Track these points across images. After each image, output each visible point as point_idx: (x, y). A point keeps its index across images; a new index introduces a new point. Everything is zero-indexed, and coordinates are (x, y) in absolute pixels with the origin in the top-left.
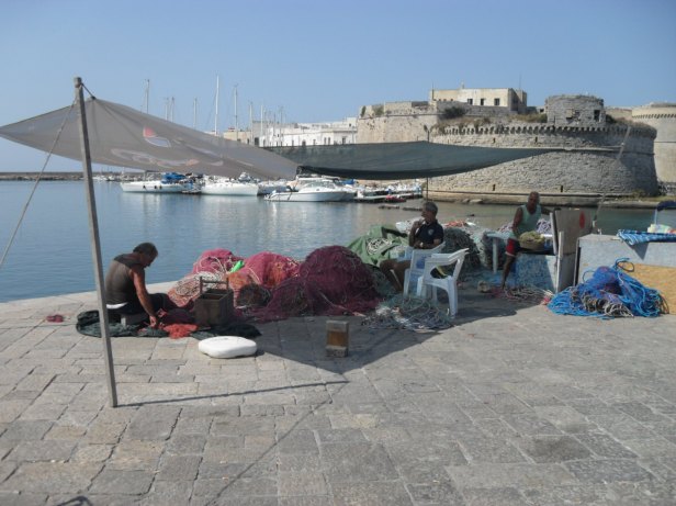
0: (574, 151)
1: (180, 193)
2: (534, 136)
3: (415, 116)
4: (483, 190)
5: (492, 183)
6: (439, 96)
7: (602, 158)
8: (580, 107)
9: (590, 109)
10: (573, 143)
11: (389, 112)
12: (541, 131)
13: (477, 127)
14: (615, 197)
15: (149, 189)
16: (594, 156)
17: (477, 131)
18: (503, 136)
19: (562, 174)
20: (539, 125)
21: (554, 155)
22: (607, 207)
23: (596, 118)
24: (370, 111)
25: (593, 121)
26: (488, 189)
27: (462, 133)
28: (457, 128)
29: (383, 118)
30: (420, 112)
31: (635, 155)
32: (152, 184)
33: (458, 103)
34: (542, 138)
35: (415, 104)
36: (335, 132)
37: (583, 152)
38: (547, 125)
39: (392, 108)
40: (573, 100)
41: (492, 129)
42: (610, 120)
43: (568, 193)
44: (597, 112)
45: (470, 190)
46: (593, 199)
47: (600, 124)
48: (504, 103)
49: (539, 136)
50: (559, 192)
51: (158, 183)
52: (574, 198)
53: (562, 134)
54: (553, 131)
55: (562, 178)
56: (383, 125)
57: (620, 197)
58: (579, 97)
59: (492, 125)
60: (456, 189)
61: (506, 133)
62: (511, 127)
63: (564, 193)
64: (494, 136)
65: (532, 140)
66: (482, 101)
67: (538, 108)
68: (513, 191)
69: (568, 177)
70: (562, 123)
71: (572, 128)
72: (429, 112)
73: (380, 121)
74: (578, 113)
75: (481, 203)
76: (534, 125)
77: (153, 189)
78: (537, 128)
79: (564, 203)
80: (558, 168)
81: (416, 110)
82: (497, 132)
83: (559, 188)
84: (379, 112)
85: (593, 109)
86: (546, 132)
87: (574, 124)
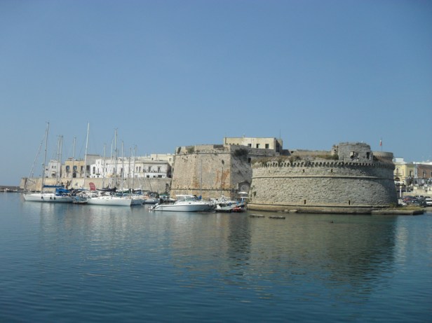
0: (356, 178)
1: (71, 203)
2: (330, 168)
3: (216, 154)
4: (298, 204)
5: (303, 199)
6: (230, 141)
7: (372, 182)
8: (358, 151)
9: (364, 152)
10: (355, 173)
11: (198, 151)
12: (335, 166)
13: (291, 162)
14: (381, 207)
15: (45, 199)
16: (367, 182)
17: (292, 165)
18: (310, 168)
19: (349, 193)
20: (334, 161)
21: (343, 180)
22: (377, 214)
23: (368, 157)
24: (184, 150)
25: (366, 159)
26: (301, 203)
27: (280, 166)
28: (277, 162)
29: (193, 155)
30: (219, 151)
31: (388, 181)
32: (47, 196)
33: (243, 146)
34: (335, 170)
35: (216, 147)
36: (144, 163)
37: (361, 179)
38: (339, 161)
39: (201, 148)
40: (354, 145)
41: (302, 163)
42: (375, 159)
43: (353, 205)
44: (368, 154)
45: (288, 203)
46: (368, 209)
47: (370, 161)
48: (271, 147)
49: (334, 168)
50: (348, 205)
51: (53, 195)
52: (357, 209)
53: (348, 167)
54: (343, 165)
55: (349, 196)
56: (194, 159)
57: (384, 207)
58: (358, 144)
59: (302, 161)
60: (278, 203)
61: (312, 166)
62: (315, 162)
63: (351, 205)
64: (304, 168)
65: (329, 171)
66: (257, 145)
67: (290, 150)
68: (319, 204)
69: (353, 195)
70: (348, 160)
71: (354, 164)
72: (225, 151)
73: (192, 157)
74: (357, 154)
75: (297, 212)
76: (330, 161)
77: (49, 199)
78: (332, 163)
79: (351, 212)
80: (347, 189)
81: (216, 150)
82: (305, 166)
83: (348, 202)
84: (191, 151)
85: (366, 151)
86: (338, 166)
87: (355, 161)
